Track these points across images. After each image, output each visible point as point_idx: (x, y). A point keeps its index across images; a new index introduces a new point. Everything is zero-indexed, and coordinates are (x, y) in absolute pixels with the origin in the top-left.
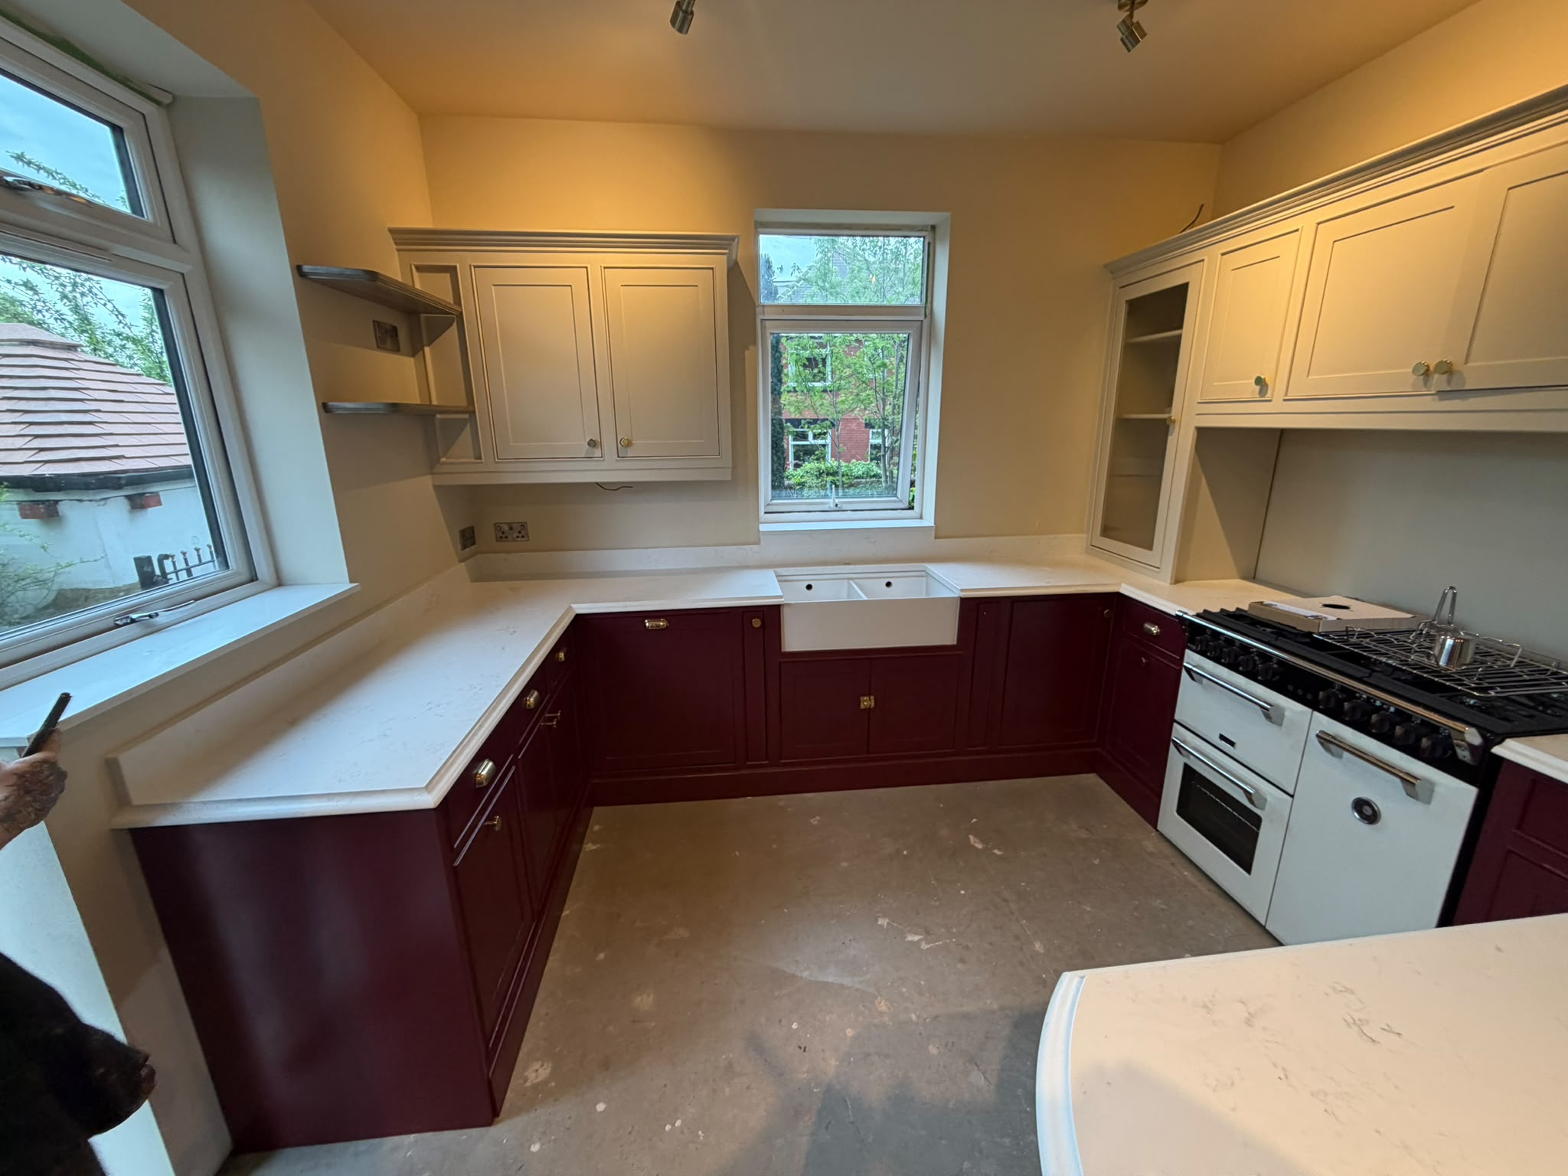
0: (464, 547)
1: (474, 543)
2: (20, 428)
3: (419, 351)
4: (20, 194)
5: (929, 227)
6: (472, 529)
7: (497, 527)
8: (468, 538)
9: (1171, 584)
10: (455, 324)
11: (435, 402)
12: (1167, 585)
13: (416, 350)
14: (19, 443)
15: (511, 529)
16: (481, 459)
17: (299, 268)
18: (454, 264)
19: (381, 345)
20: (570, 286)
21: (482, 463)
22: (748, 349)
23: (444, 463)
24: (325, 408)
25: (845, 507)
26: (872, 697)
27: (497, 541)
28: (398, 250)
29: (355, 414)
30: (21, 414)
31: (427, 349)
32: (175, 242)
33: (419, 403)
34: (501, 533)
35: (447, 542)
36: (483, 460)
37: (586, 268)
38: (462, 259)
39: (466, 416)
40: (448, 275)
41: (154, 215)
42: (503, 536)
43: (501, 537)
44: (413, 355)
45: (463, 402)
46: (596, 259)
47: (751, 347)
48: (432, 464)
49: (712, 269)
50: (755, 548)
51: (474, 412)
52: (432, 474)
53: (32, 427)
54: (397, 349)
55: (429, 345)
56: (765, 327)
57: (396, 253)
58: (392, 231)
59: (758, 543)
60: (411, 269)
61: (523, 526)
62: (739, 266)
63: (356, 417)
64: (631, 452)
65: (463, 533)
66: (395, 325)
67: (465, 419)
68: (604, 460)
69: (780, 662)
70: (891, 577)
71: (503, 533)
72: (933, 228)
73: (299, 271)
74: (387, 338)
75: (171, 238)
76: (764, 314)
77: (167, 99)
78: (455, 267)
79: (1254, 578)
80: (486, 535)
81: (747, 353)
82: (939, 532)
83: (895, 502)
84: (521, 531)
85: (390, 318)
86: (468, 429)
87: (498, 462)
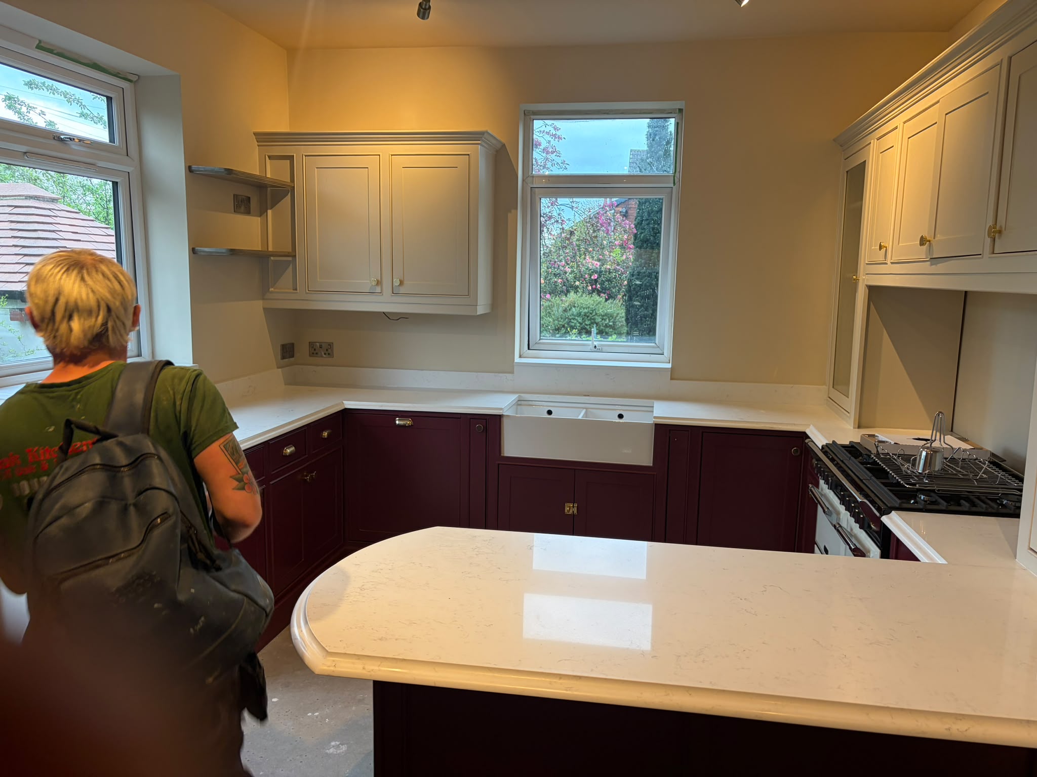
0: (283, 358)
1: (293, 356)
2: (19, 258)
3: (264, 213)
4: (65, 143)
5: (678, 110)
6: (292, 345)
7: (312, 344)
8: (287, 351)
9: (854, 428)
10: (290, 194)
11: (270, 249)
12: (852, 428)
13: (262, 212)
14: (17, 268)
15: (321, 347)
16: (297, 290)
17: (190, 167)
18: (292, 154)
19: (237, 210)
20: (367, 168)
21: (297, 293)
22: (511, 212)
23: (272, 292)
24: (193, 251)
25: (605, 349)
26: (576, 505)
27: (310, 356)
28: (258, 146)
29: (210, 255)
30: (20, 248)
31: (270, 212)
32: (127, 155)
33: (260, 249)
34: (313, 349)
35: (269, 351)
36: (298, 291)
37: (379, 155)
38: (298, 151)
39: (290, 259)
40: (289, 161)
41: (119, 142)
42: (315, 352)
43: (313, 353)
44: (260, 216)
45: (289, 249)
46: (386, 149)
47: (513, 211)
48: (263, 291)
49: (469, 155)
50: (509, 376)
51: (295, 256)
52: (263, 299)
53: (26, 257)
54: (248, 212)
55: (271, 209)
56: (535, 194)
57: (257, 147)
58: (255, 134)
59: (512, 372)
60: (265, 157)
61: (330, 345)
62: (506, 148)
63: (212, 257)
64: (402, 290)
65: (283, 347)
66: (249, 196)
67: (290, 261)
68: (383, 295)
69: (499, 464)
70: (623, 410)
71: (315, 350)
72: (681, 110)
73: (190, 169)
74: (242, 205)
75: (126, 154)
76: (533, 183)
77: (134, 78)
78: (293, 156)
79: (952, 431)
80: (302, 350)
81: (509, 215)
82: (673, 374)
83: (653, 347)
84: (328, 349)
85: (244, 191)
86: (291, 267)
87: (308, 293)
